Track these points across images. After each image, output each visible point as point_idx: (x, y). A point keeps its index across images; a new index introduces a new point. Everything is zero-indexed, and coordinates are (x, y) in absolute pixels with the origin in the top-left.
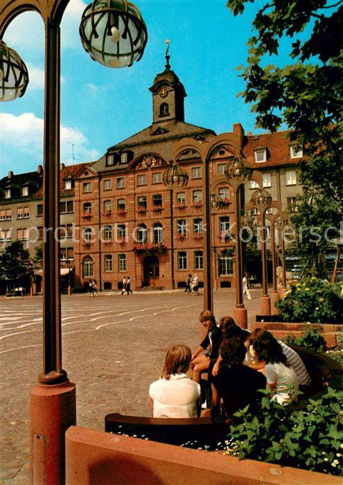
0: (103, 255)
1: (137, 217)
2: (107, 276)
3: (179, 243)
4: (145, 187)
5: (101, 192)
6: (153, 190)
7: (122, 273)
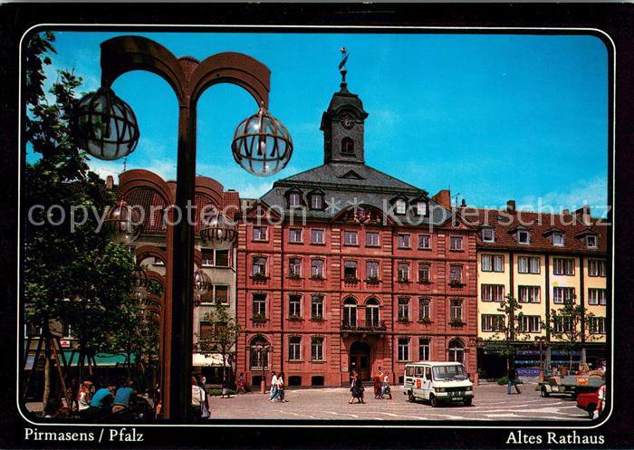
0: (286, 336)
1: (343, 286)
2: (294, 366)
3: (402, 326)
4: (356, 249)
5: (285, 244)
6: (367, 253)
7: (316, 363)
